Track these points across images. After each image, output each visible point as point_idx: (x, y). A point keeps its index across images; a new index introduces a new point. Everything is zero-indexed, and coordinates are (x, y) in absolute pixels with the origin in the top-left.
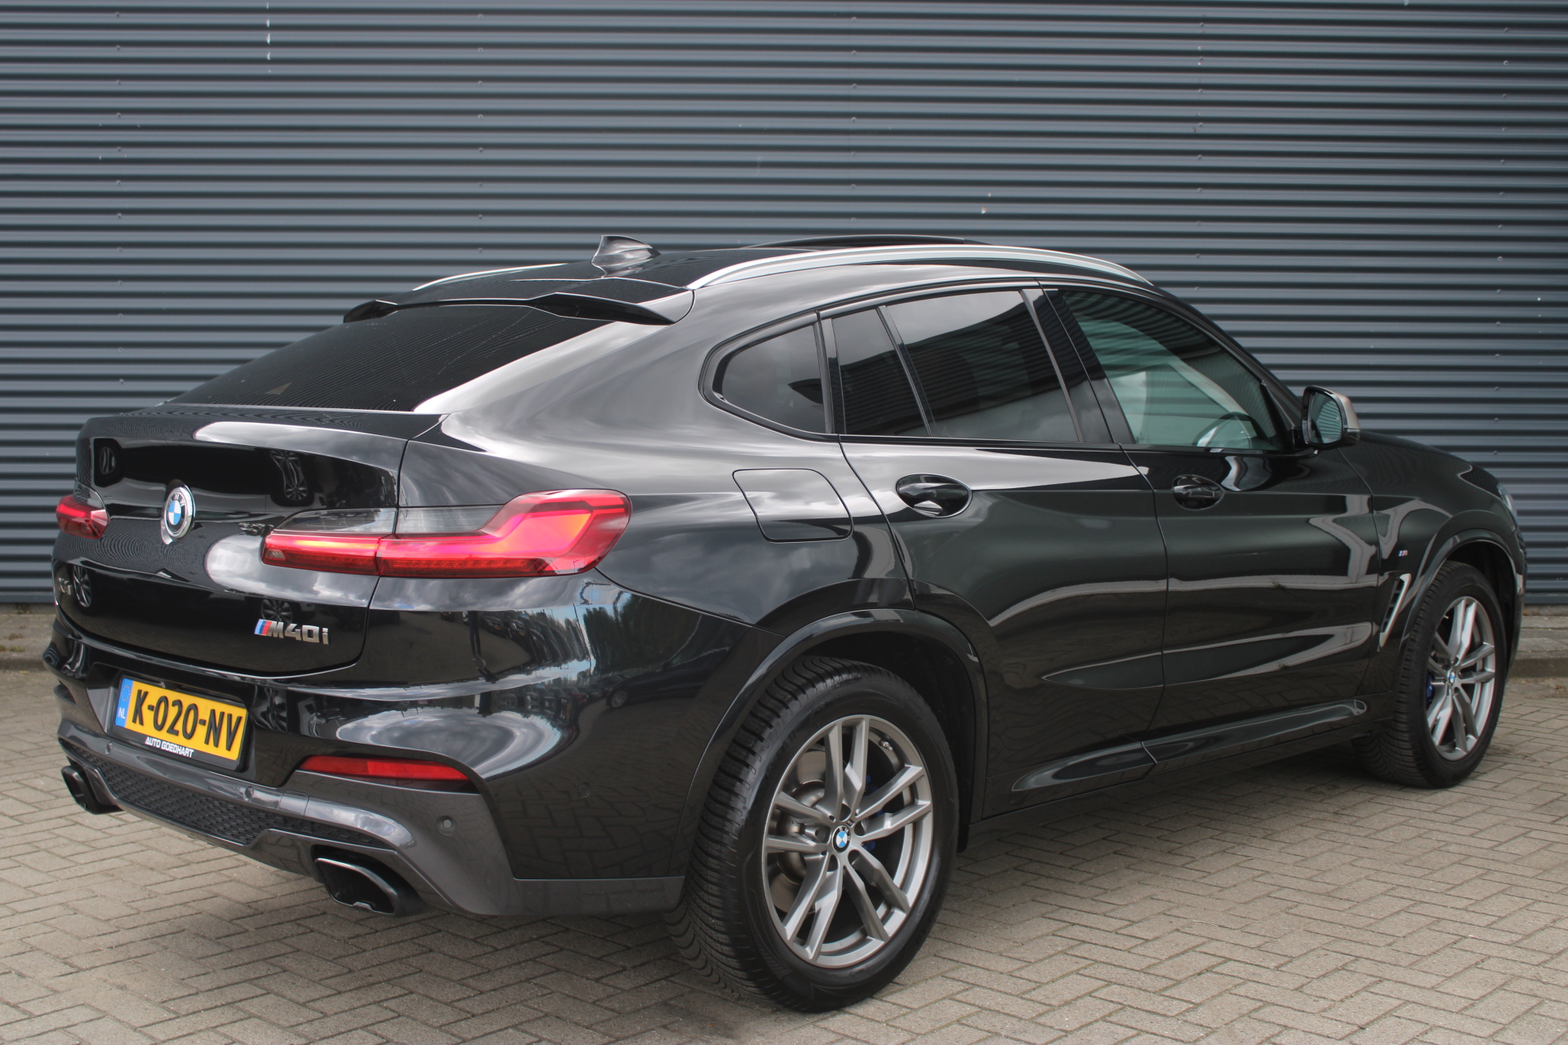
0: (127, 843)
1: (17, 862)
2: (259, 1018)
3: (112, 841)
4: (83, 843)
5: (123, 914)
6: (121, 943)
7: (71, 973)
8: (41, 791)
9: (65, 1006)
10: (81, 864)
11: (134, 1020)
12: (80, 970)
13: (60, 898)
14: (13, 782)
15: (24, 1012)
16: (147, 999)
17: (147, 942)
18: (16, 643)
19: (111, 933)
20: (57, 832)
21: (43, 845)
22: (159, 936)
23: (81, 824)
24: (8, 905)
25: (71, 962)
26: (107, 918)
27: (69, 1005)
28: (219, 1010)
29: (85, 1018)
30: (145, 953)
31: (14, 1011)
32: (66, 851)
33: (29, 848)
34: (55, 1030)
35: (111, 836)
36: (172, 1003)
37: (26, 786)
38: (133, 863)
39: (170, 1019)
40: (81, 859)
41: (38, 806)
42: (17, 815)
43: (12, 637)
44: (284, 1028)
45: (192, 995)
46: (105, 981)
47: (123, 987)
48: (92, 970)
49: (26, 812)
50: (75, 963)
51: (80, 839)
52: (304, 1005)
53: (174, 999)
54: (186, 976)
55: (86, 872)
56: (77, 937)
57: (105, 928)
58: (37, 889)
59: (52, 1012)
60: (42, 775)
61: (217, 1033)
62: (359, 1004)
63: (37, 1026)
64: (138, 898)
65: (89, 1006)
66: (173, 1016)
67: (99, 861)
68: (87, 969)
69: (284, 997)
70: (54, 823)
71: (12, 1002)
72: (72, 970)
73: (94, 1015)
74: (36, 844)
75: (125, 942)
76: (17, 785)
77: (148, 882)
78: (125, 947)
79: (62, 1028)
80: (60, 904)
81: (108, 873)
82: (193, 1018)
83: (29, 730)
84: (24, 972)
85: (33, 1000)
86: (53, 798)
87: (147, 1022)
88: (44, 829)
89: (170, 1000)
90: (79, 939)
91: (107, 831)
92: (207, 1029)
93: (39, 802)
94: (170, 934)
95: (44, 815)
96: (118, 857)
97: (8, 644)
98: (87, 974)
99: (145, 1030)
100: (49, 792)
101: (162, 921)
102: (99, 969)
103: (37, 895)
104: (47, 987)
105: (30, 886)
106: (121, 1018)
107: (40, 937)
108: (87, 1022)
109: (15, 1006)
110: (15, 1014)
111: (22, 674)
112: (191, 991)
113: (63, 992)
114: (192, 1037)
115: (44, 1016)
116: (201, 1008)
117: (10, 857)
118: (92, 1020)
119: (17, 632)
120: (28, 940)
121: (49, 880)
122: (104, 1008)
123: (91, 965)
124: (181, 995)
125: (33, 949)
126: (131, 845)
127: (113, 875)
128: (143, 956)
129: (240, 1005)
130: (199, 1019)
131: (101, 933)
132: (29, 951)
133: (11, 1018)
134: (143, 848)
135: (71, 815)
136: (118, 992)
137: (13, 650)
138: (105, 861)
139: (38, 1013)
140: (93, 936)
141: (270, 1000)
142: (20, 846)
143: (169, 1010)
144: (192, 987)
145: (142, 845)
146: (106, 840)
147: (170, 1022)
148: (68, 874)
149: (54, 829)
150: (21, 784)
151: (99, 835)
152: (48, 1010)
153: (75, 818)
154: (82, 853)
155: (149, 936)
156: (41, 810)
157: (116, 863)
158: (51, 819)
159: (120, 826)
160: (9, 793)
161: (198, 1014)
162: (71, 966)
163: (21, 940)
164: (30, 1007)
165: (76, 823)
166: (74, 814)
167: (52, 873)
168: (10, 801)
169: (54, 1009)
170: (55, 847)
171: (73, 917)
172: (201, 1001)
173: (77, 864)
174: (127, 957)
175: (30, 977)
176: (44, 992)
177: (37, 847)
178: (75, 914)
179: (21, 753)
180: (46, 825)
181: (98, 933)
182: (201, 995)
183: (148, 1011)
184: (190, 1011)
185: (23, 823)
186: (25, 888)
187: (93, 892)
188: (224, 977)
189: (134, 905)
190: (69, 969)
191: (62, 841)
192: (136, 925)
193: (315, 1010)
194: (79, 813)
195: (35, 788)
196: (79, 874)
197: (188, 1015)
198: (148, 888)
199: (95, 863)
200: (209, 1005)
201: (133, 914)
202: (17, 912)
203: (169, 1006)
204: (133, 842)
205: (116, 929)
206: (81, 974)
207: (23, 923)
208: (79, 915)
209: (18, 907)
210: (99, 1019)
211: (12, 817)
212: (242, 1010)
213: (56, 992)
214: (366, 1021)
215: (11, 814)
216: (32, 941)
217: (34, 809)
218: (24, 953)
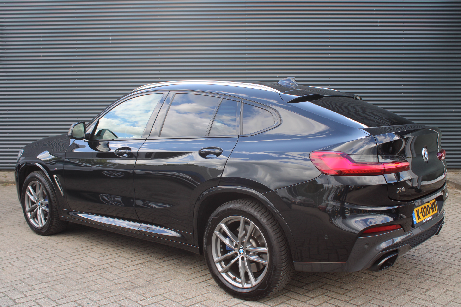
2: (95, 252)
15: (47, 250)
16: (72, 248)
27: (56, 249)
28: (86, 250)
29: (59, 251)
31: (45, 250)
34: (53, 253)
36: (77, 249)
44: (99, 254)
47: (68, 246)
52: (104, 250)
61: (86, 254)
62: (116, 250)
63: (49, 253)
65: (60, 249)
69: (100, 248)
71: (44, 248)
73: (61, 251)
79: (54, 253)
82: (81, 252)
87: (71, 252)
92: (84, 254)
99: (71, 254)
106: (66, 251)
109: (45, 249)
110: (45, 251)
112: (81, 247)
114: (80, 255)
122: (63, 250)
124: (79, 247)
129: (91, 249)
133: (44, 251)
141: (97, 249)
143: (76, 250)
152: (52, 250)
164: (48, 249)
172: (83, 249)
182: (83, 248)
188: (89, 245)
193: (106, 250)
200: (85, 249)
212: (91, 250)
213: (54, 247)
214: (116, 253)
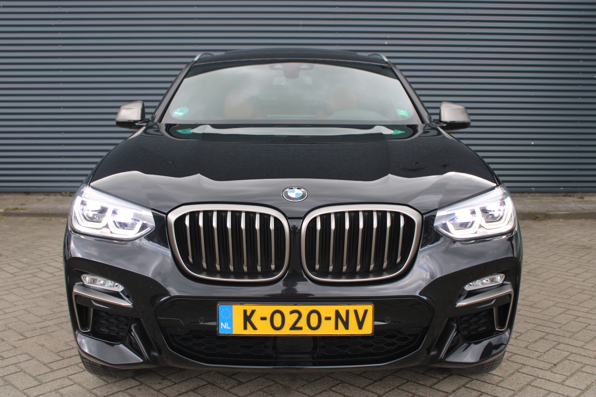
0: (54, 284)
1: (10, 292)
3: (48, 283)
4: (37, 284)
5: (48, 314)
6: (45, 326)
7: (23, 339)
8: (25, 263)
9: (18, 354)
10: (35, 293)
11: (45, 360)
12: (27, 338)
13: (24, 307)
14: (14, 260)
16: (52, 351)
17: (55, 326)
18: (23, 207)
19: (42, 322)
20: (28, 279)
21: (21, 285)
22: (61, 323)
23: (37, 277)
24: (3, 310)
25: (24, 334)
26: (41, 316)
27: (20, 353)
30: (54, 331)
32: (30, 288)
33: (15, 286)
35: (48, 281)
37: (19, 261)
38: (55, 292)
39: (60, 360)
40: (35, 291)
41: (22, 269)
42: (14, 273)
43: (22, 204)
45: (70, 349)
46: (36, 343)
47: (43, 346)
48: (32, 338)
49: (17, 271)
50: (25, 335)
51: (36, 283)
53: (63, 351)
54: (69, 341)
55: (36, 296)
56: (28, 323)
57: (39, 320)
58: (16, 303)
59: (12, 357)
60: (26, 257)
64: (55, 307)
65: (28, 354)
66: (61, 358)
67: (42, 291)
68: (30, 338)
70: (27, 276)
72: (24, 338)
73: (29, 358)
74: (18, 285)
75: (47, 326)
76: (15, 261)
77: (60, 300)
78: (46, 328)
80: (24, 310)
81: (44, 297)
83: (24, 240)
84: (4, 339)
85: (6, 351)
86: (28, 266)
87: (50, 361)
88: (23, 278)
89: (61, 351)
90: (29, 324)
91: (47, 279)
93: (23, 268)
94: (65, 322)
95: (24, 273)
96: (50, 290)
97: (20, 207)
98: (29, 340)
100: (27, 264)
101: (63, 317)
102: (34, 337)
103: (15, 305)
104: (12, 346)
105: (13, 302)
106: (40, 359)
107: (13, 323)
108: (26, 361)
111: (24, 218)
113: (18, 348)
115: (8, 359)
116: (73, 355)
117: (8, 290)
118: (28, 360)
119: (23, 203)
120: (8, 325)
121: (21, 299)
122: (33, 355)
123: (32, 336)
124: (66, 349)
125: (10, 329)
126: (55, 285)
127: (46, 297)
128: (53, 332)
130: (72, 360)
131: (38, 322)
132: (8, 330)
134: (60, 286)
135: (34, 273)
136: (40, 348)
137: (21, 209)
138: (44, 292)
139: (6, 357)
140: (35, 323)
142: (12, 285)
144: (71, 346)
145: (60, 285)
146: (46, 283)
147: (60, 361)
148: (29, 297)
149: (27, 278)
150: (17, 260)
151: (44, 281)
152: (11, 356)
153: (35, 274)
154: (36, 288)
155: (57, 323)
156: (23, 271)
157: (49, 292)
158: (26, 274)
159: (52, 277)
160: (12, 264)
161: (72, 358)
162: (24, 336)
163: (6, 325)
165: (36, 276)
166: (35, 272)
167: (23, 297)
168: (12, 267)
169: (13, 355)
170: (26, 286)
171: (28, 315)
173: (33, 293)
174: (46, 332)
175: (6, 341)
176: (11, 347)
177: (19, 286)
178: (29, 313)
179: (19, 248)
180: (24, 277)
181: (36, 322)
183: (51, 356)
184: (69, 356)
185: (15, 276)
186: (11, 303)
187: (37, 304)
189: (53, 310)
190: (22, 337)
191: (29, 283)
192: (52, 318)
194: (38, 272)
195: (22, 262)
196: (33, 297)
197: (67, 358)
198: (60, 303)
199: (40, 293)
201: (52, 314)
202: (6, 313)
203: (60, 354)
204: (56, 284)
205: (44, 320)
206: (27, 340)
207: (8, 317)
208: (31, 314)
209: (7, 311)
210: (31, 360)
211: (11, 274)
213: (15, 347)
215: (11, 272)
216: (10, 325)
217: (20, 271)
218: (6, 330)
